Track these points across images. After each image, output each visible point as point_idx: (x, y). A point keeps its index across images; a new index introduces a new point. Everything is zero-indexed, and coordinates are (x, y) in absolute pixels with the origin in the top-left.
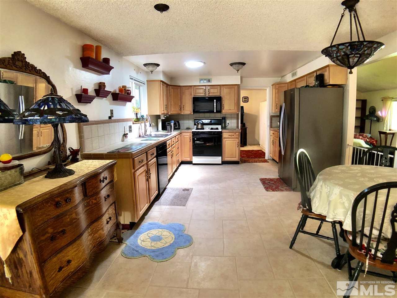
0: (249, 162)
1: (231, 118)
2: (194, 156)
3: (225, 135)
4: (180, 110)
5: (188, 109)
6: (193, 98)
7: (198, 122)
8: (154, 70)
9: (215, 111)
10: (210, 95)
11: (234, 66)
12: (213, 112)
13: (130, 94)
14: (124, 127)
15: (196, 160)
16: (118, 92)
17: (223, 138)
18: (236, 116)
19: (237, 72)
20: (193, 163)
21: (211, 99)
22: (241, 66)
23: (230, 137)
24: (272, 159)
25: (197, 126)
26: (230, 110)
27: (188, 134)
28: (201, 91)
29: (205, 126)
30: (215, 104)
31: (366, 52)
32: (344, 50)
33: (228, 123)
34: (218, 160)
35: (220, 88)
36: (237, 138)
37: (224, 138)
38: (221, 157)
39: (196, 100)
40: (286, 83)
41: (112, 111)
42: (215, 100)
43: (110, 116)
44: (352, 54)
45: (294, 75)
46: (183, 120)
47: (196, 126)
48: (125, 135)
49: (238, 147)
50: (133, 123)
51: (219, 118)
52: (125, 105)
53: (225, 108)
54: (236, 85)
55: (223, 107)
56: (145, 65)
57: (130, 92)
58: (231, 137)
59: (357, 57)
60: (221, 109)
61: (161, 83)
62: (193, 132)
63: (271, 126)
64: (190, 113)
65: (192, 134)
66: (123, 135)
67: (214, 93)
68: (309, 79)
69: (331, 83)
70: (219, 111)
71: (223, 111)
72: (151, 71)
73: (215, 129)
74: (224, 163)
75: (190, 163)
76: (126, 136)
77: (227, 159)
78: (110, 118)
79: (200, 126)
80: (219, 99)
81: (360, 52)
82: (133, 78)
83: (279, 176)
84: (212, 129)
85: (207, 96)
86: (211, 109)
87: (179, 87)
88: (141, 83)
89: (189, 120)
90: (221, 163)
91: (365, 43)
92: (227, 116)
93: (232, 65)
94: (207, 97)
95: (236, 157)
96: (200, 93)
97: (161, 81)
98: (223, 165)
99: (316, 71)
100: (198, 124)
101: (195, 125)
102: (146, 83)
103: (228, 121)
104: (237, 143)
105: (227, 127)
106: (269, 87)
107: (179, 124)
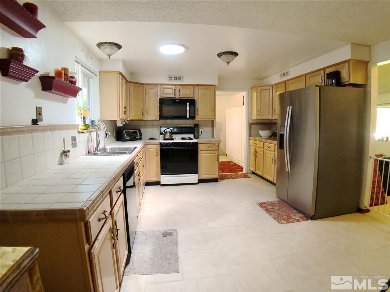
0: (229, 178)
1: (205, 126)
2: (162, 175)
3: (201, 147)
4: (142, 115)
5: (153, 113)
6: (160, 99)
7: (166, 131)
9: (188, 117)
10: (180, 96)
11: (223, 56)
12: (185, 118)
13: (75, 84)
14: (64, 139)
15: (165, 179)
16: (52, 74)
18: (211, 123)
19: (227, 64)
20: (161, 183)
21: (182, 102)
22: (230, 56)
23: (208, 149)
25: (165, 136)
26: (206, 115)
27: (155, 146)
28: (170, 91)
29: (174, 136)
30: (188, 108)
33: (202, 132)
34: (193, 178)
35: (194, 89)
36: (216, 150)
37: (200, 150)
38: (197, 174)
39: (163, 102)
40: (271, 86)
41: (39, 111)
42: (188, 103)
43: (35, 118)
45: (284, 76)
46: (146, 128)
47: (163, 136)
48: (66, 153)
49: (217, 161)
50: (79, 132)
51: (191, 125)
52: (65, 102)
53: (199, 114)
54: (213, 85)
55: (197, 112)
57: (74, 80)
58: (209, 149)
60: (195, 115)
61: (120, 75)
62: (161, 143)
63: (250, 135)
64: (155, 118)
65: (159, 146)
66: (61, 154)
67: (185, 94)
68: (311, 79)
69: (352, 82)
70: (193, 117)
71: (198, 117)
72: (108, 55)
73: (187, 139)
74: (201, 181)
75: (157, 183)
76: (66, 155)
77: (204, 177)
78: (35, 122)
79: (168, 136)
80: (193, 102)
82: (80, 62)
83: (277, 197)
84: (183, 139)
85: (177, 97)
86: (183, 114)
87: (141, 85)
88: (92, 73)
89: (152, 128)
90: (197, 182)
92: (200, 123)
93: (220, 55)
94: (177, 99)
95: (215, 174)
96: (169, 93)
97: (120, 73)
98: (200, 184)
99: (324, 69)
100: (166, 133)
101: (161, 133)
102: (98, 74)
103: (201, 130)
104: (216, 156)
105: (200, 137)
106: (248, 90)
107: (140, 133)
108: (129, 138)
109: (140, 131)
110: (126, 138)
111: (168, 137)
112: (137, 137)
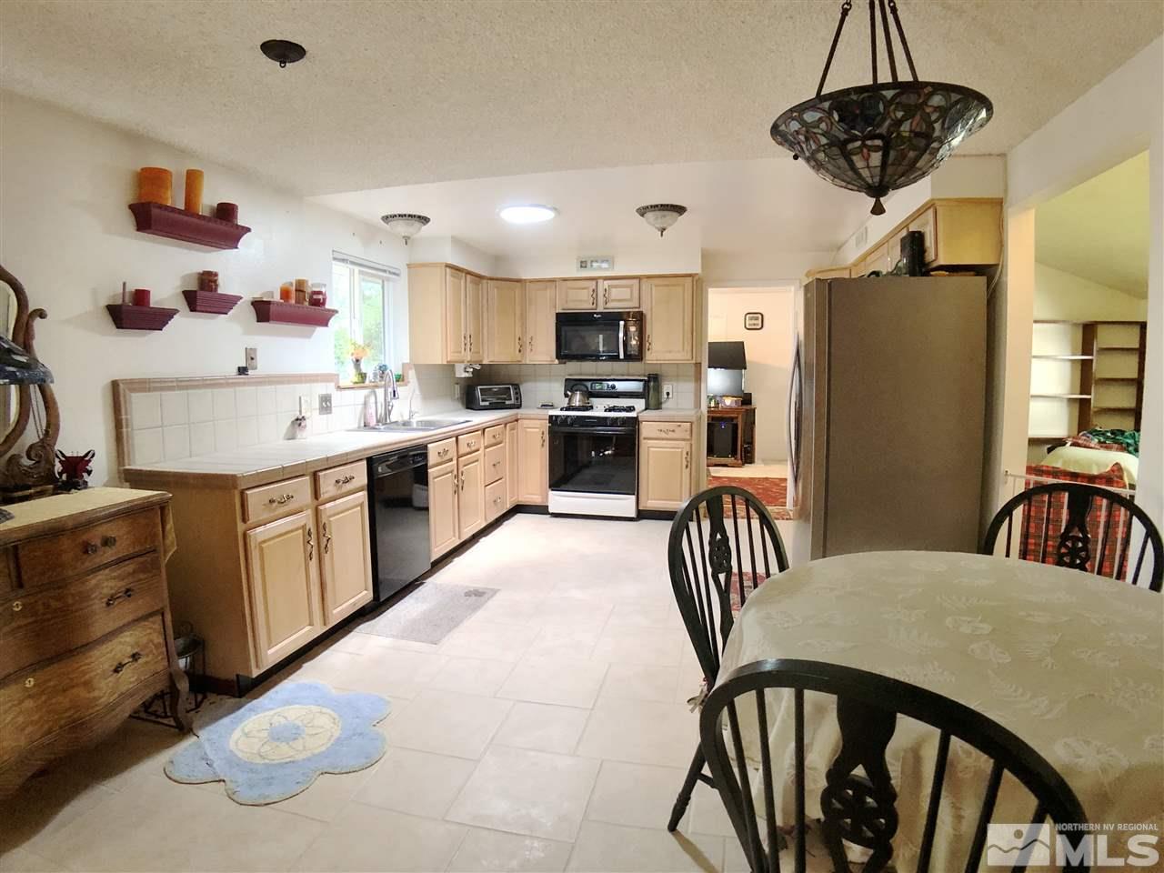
1: (678, 377)
2: (551, 490)
3: (645, 430)
4: (520, 351)
5: (543, 348)
6: (557, 314)
7: (573, 389)
8: (412, 235)
9: (622, 356)
10: (608, 305)
11: (650, 215)
12: (616, 358)
13: (324, 304)
14: (300, 398)
15: (561, 501)
16: (277, 298)
17: (641, 438)
18: (692, 371)
19: (660, 233)
20: (551, 511)
21: (610, 319)
22: (671, 215)
23: (663, 435)
25: (570, 400)
26: (670, 352)
27: (538, 422)
28: (584, 295)
29: (595, 401)
30: (621, 335)
33: (668, 394)
34: (626, 505)
35: (641, 287)
36: (684, 440)
37: (645, 439)
38: (633, 498)
39: (566, 322)
41: (251, 356)
42: (621, 323)
43: (243, 364)
45: (860, 242)
46: (535, 381)
47: (567, 399)
48: (299, 422)
49: (687, 467)
50: (339, 388)
51: (639, 376)
52: (309, 336)
53: (654, 347)
54: (690, 275)
55: (647, 344)
56: (386, 219)
57: (321, 297)
58: (667, 436)
60: (641, 350)
61: (448, 270)
62: (551, 417)
64: (549, 359)
65: (548, 424)
66: (293, 422)
67: (619, 299)
69: (941, 263)
70: (636, 356)
71: (650, 357)
72: (404, 237)
73: (621, 410)
74: (642, 515)
75: (542, 510)
76: (300, 425)
77: (651, 504)
78: (242, 371)
79: (577, 401)
80: (635, 319)
82: (345, 257)
84: (612, 408)
85: (600, 309)
87: (519, 284)
88: (385, 271)
89: (550, 381)
90: (634, 515)
92: (663, 371)
93: (643, 211)
94: (599, 313)
95: (680, 500)
96: (581, 302)
97: (448, 266)
98: (644, 522)
100: (573, 393)
101: (565, 395)
102: (404, 272)
103: (666, 388)
104: (685, 455)
105: (663, 406)
107: (518, 394)
108: (487, 403)
109: (517, 387)
110: (482, 404)
111: (577, 404)
112: (507, 402)
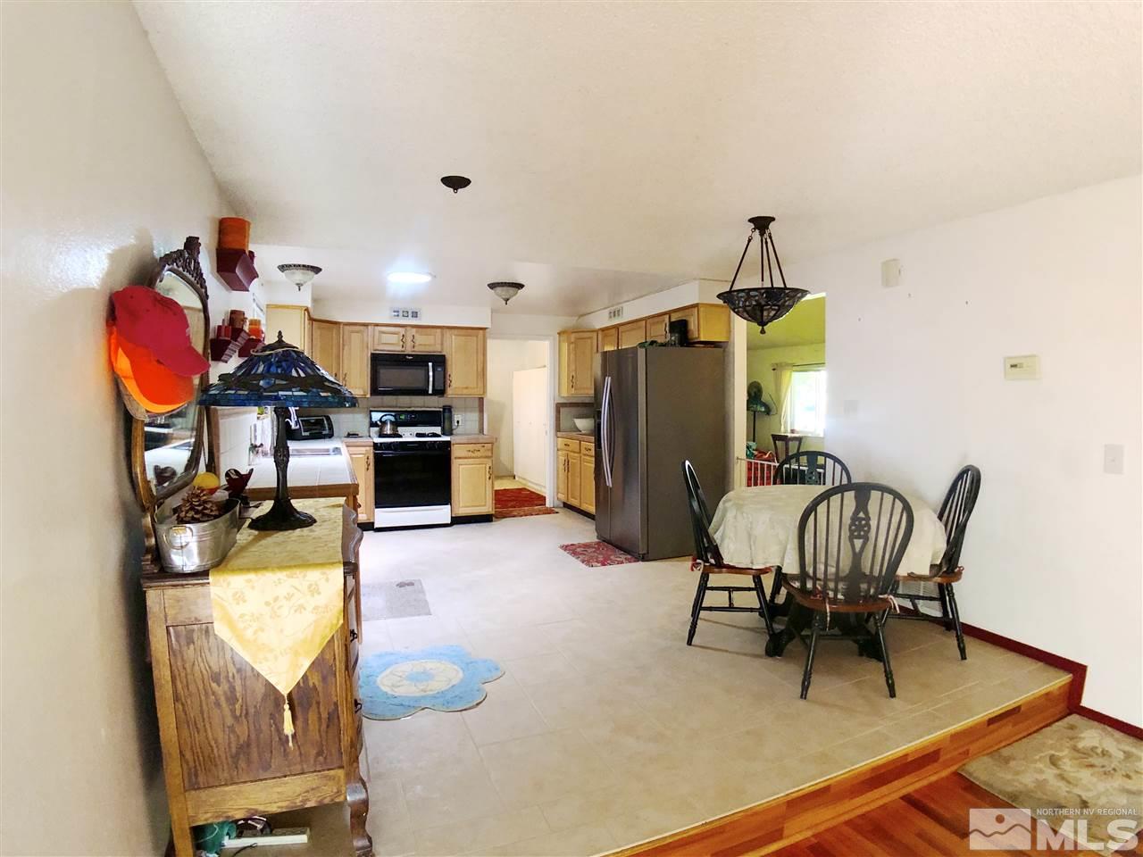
0: (514, 516)
1: (466, 409)
2: (376, 507)
3: (456, 451)
5: (358, 383)
6: (372, 354)
7: (383, 420)
8: (305, 282)
9: (430, 392)
10: (415, 349)
11: (499, 290)
12: (424, 392)
15: (385, 516)
17: (453, 457)
18: (476, 403)
19: (505, 302)
20: (376, 526)
21: (420, 361)
22: (512, 290)
23: (471, 454)
24: (562, 505)
25: (381, 429)
26: (467, 388)
27: (364, 449)
28: (394, 339)
29: (401, 430)
30: (431, 374)
31: (787, 303)
32: (757, 298)
33: (458, 422)
34: (441, 513)
35: (442, 335)
36: (486, 457)
37: (456, 458)
38: (449, 506)
39: (380, 361)
40: (595, 331)
42: (430, 364)
44: (769, 305)
45: (614, 316)
46: (339, 413)
47: (377, 429)
48: (257, 449)
49: (489, 479)
51: (437, 408)
53: (453, 385)
54: (481, 329)
55: (449, 382)
56: (283, 268)
58: (473, 455)
59: (774, 310)
60: (444, 386)
61: (306, 313)
62: (376, 443)
63: (558, 428)
64: (362, 393)
65: (371, 450)
66: (249, 449)
67: (425, 344)
68: (653, 327)
69: (702, 339)
70: (440, 392)
71: (449, 391)
72: (297, 284)
73: (428, 436)
74: (457, 521)
75: (369, 526)
76: (258, 452)
77: (463, 511)
79: (388, 429)
80: (440, 361)
81: (780, 303)
83: (598, 537)
84: (419, 435)
85: (409, 352)
86: (420, 385)
87: (336, 326)
89: (354, 411)
90: (449, 522)
91: (787, 291)
92: (454, 404)
93: (492, 286)
94: (409, 355)
95: (485, 505)
96: (391, 343)
97: (307, 310)
98: (455, 526)
99: (669, 313)
100: (384, 423)
101: (373, 424)
102: (265, 310)
103: (457, 417)
104: (488, 470)
105: (454, 432)
106: (552, 338)
107: (330, 423)
108: (307, 434)
109: (328, 419)
110: (303, 434)
111: (389, 432)
112: (324, 432)
